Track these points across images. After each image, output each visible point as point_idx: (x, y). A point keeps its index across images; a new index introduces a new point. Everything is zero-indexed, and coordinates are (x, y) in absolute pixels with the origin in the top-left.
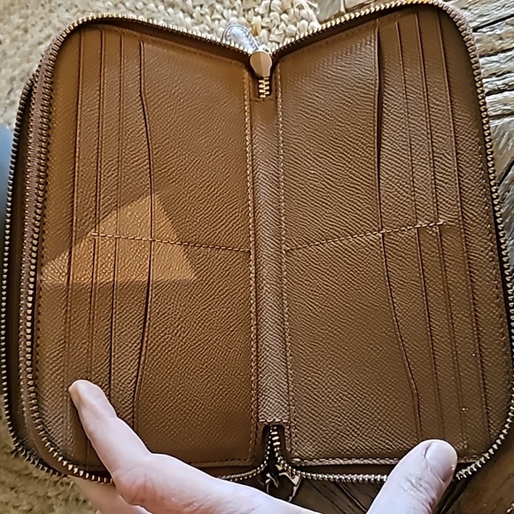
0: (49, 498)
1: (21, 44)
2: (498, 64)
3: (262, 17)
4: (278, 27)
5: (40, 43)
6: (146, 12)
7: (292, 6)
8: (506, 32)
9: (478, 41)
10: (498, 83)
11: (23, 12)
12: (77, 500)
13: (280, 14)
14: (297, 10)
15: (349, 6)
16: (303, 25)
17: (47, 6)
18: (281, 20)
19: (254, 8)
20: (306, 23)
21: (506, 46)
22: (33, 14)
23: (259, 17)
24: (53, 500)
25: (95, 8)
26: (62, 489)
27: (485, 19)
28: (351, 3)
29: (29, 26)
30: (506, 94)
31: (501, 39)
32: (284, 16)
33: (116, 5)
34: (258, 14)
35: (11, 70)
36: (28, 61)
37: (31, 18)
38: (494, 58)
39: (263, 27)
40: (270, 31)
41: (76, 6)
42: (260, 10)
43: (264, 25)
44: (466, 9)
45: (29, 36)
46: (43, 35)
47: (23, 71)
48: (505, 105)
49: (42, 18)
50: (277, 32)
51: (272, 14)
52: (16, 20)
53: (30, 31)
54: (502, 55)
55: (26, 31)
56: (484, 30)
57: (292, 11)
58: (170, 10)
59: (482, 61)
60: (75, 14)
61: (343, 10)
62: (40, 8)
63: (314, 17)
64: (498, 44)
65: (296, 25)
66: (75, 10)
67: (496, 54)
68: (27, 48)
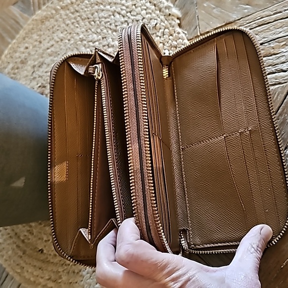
0: (59, 272)
1: (38, 49)
2: (272, 61)
3: (160, 37)
4: (168, 42)
5: (48, 49)
6: (102, 34)
7: (175, 32)
8: (276, 45)
9: (262, 50)
10: (273, 69)
11: (39, 33)
12: (74, 272)
13: (169, 36)
14: (177, 34)
15: (202, 33)
16: (180, 42)
17: (51, 30)
18: (169, 39)
19: (156, 33)
20: (182, 41)
21: (276, 52)
22: (44, 34)
23: (159, 38)
24: (61, 273)
25: (76, 32)
26: (66, 267)
27: (266, 39)
28: (203, 31)
29: (42, 40)
30: (276, 74)
31: (273, 49)
32: (171, 37)
33: (87, 31)
34: (158, 36)
35: (33, 62)
36: (42, 57)
37: (43, 36)
38: (270, 58)
39: (160, 43)
40: (164, 44)
41: (66, 31)
42: (159, 34)
43: (161, 41)
44: (257, 34)
45: (42, 45)
46: (49, 45)
47: (40, 62)
48: (276, 79)
49: (49, 36)
50: (167, 45)
51: (164, 36)
52: (35, 37)
53: (43, 42)
54: (274, 56)
55: (40, 42)
56: (265, 44)
57: (174, 35)
58: (114, 33)
59: (264, 59)
60: (66, 35)
61: (199, 34)
62: (48, 31)
63: (185, 38)
64: (272, 51)
65: (176, 41)
66: (66, 32)
67: (271, 56)
68: (41, 51)
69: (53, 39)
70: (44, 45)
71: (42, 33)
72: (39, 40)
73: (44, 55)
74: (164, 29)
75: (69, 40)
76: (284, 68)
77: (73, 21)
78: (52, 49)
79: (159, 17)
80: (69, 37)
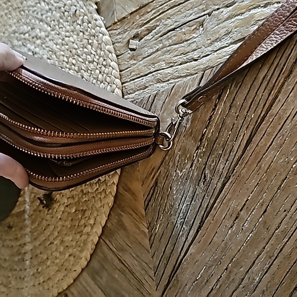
0: (9, 277)
2: (184, 48)
4: (87, 31)
6: (31, 25)
7: (92, 19)
8: (187, 30)
10: (185, 58)
12: (21, 278)
13: (88, 24)
14: (94, 21)
15: (119, 19)
16: (98, 30)
18: (89, 27)
19: (76, 21)
20: (99, 28)
21: (187, 38)
23: (79, 26)
24: (11, 278)
25: (9, 23)
26: (14, 272)
27: (177, 23)
28: (119, 17)
30: (188, 64)
31: (185, 34)
32: (90, 25)
33: (18, 21)
34: (78, 24)
38: (182, 45)
39: (81, 31)
40: (84, 33)
42: (79, 22)
43: (81, 30)
44: (169, 18)
48: (188, 70)
50: (87, 34)
51: (84, 24)
54: (185, 43)
56: (178, 29)
57: (92, 22)
58: (41, 23)
61: (116, 20)
63: (103, 25)
64: (184, 37)
65: (94, 29)
67: (183, 42)
74: (84, 16)
75: (4, 33)
76: (195, 57)
79: (78, 3)
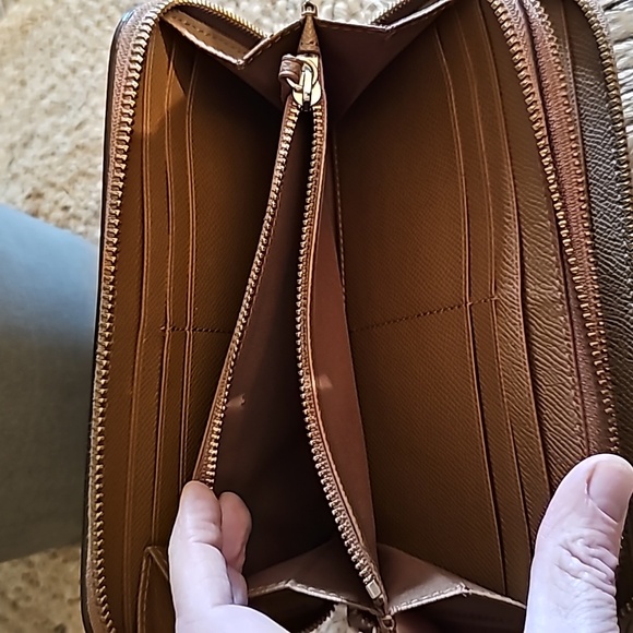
69: (53, 70)
70: (32, 90)
71: (26, 60)
72: (19, 79)
73: (34, 116)
74: (334, 4)
77: (98, 17)
78: (54, 96)
80: (92, 61)
